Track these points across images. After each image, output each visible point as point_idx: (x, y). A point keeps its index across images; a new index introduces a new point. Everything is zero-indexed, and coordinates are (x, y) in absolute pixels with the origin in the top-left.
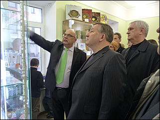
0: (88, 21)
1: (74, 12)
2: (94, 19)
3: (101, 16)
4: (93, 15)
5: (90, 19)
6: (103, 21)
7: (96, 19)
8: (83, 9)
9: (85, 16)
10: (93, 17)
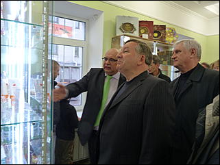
0: (147, 38)
1: (128, 25)
2: (156, 35)
3: (167, 30)
4: (156, 29)
5: (150, 34)
6: (170, 36)
7: (159, 34)
8: (140, 22)
9: (142, 31)
10: (155, 32)
